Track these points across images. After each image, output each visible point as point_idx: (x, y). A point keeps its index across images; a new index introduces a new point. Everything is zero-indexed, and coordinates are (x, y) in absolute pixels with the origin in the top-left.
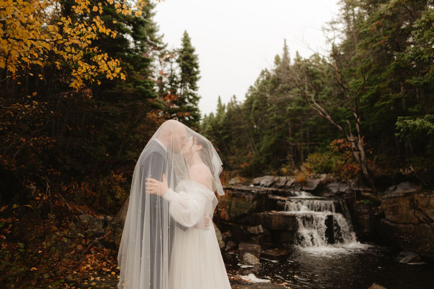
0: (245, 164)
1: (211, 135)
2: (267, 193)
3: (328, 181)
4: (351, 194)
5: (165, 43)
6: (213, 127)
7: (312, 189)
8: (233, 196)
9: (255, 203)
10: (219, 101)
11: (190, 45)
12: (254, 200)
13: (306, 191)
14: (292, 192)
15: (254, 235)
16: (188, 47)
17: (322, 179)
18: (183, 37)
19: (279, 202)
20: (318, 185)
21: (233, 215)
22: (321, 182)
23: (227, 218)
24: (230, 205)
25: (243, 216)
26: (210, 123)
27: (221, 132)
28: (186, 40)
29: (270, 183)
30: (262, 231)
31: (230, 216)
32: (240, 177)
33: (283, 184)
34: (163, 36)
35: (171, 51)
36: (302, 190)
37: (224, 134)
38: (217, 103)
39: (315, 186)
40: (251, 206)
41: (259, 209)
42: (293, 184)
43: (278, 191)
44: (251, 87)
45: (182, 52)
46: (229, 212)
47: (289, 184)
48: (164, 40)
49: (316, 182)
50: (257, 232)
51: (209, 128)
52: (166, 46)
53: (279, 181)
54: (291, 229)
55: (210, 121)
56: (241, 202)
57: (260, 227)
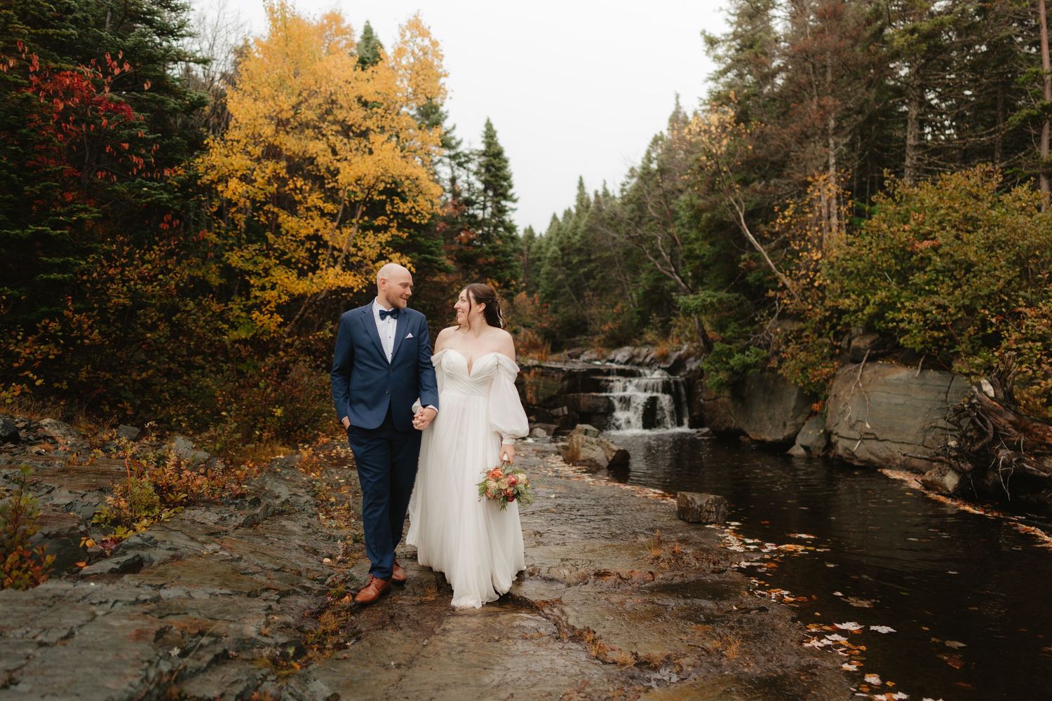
0: (610, 324)
1: (557, 266)
2: (609, 372)
3: (689, 355)
4: (696, 371)
5: (458, 139)
6: (562, 250)
7: (668, 366)
8: (542, 374)
9: (566, 383)
10: (581, 185)
11: (496, 144)
12: (563, 380)
13: (663, 369)
14: (641, 371)
15: (557, 417)
16: (492, 150)
17: (682, 352)
18: (485, 129)
19: (603, 383)
20: (676, 361)
21: (541, 398)
22: (679, 357)
23: (534, 402)
24: (538, 387)
25: (551, 398)
26: (558, 239)
27: (575, 260)
28: (490, 135)
29: (626, 359)
30: (566, 413)
31: (537, 399)
32: (600, 349)
33: (641, 360)
34: (454, 128)
35: (467, 152)
36: (659, 367)
37: (581, 263)
38: (576, 192)
39: (672, 361)
40: (560, 386)
41: (573, 389)
42: (652, 359)
43: (624, 370)
44: (632, 170)
45: (484, 154)
46: (537, 393)
47: (648, 360)
48: (457, 135)
49: (675, 356)
50: (561, 414)
51: (554, 252)
52: (459, 143)
53: (638, 355)
54: (602, 410)
55: (558, 235)
56: (550, 381)
57: (565, 408)
